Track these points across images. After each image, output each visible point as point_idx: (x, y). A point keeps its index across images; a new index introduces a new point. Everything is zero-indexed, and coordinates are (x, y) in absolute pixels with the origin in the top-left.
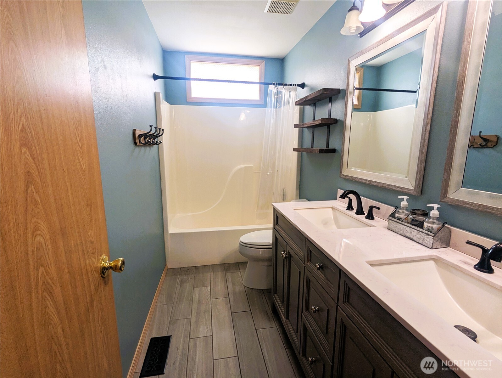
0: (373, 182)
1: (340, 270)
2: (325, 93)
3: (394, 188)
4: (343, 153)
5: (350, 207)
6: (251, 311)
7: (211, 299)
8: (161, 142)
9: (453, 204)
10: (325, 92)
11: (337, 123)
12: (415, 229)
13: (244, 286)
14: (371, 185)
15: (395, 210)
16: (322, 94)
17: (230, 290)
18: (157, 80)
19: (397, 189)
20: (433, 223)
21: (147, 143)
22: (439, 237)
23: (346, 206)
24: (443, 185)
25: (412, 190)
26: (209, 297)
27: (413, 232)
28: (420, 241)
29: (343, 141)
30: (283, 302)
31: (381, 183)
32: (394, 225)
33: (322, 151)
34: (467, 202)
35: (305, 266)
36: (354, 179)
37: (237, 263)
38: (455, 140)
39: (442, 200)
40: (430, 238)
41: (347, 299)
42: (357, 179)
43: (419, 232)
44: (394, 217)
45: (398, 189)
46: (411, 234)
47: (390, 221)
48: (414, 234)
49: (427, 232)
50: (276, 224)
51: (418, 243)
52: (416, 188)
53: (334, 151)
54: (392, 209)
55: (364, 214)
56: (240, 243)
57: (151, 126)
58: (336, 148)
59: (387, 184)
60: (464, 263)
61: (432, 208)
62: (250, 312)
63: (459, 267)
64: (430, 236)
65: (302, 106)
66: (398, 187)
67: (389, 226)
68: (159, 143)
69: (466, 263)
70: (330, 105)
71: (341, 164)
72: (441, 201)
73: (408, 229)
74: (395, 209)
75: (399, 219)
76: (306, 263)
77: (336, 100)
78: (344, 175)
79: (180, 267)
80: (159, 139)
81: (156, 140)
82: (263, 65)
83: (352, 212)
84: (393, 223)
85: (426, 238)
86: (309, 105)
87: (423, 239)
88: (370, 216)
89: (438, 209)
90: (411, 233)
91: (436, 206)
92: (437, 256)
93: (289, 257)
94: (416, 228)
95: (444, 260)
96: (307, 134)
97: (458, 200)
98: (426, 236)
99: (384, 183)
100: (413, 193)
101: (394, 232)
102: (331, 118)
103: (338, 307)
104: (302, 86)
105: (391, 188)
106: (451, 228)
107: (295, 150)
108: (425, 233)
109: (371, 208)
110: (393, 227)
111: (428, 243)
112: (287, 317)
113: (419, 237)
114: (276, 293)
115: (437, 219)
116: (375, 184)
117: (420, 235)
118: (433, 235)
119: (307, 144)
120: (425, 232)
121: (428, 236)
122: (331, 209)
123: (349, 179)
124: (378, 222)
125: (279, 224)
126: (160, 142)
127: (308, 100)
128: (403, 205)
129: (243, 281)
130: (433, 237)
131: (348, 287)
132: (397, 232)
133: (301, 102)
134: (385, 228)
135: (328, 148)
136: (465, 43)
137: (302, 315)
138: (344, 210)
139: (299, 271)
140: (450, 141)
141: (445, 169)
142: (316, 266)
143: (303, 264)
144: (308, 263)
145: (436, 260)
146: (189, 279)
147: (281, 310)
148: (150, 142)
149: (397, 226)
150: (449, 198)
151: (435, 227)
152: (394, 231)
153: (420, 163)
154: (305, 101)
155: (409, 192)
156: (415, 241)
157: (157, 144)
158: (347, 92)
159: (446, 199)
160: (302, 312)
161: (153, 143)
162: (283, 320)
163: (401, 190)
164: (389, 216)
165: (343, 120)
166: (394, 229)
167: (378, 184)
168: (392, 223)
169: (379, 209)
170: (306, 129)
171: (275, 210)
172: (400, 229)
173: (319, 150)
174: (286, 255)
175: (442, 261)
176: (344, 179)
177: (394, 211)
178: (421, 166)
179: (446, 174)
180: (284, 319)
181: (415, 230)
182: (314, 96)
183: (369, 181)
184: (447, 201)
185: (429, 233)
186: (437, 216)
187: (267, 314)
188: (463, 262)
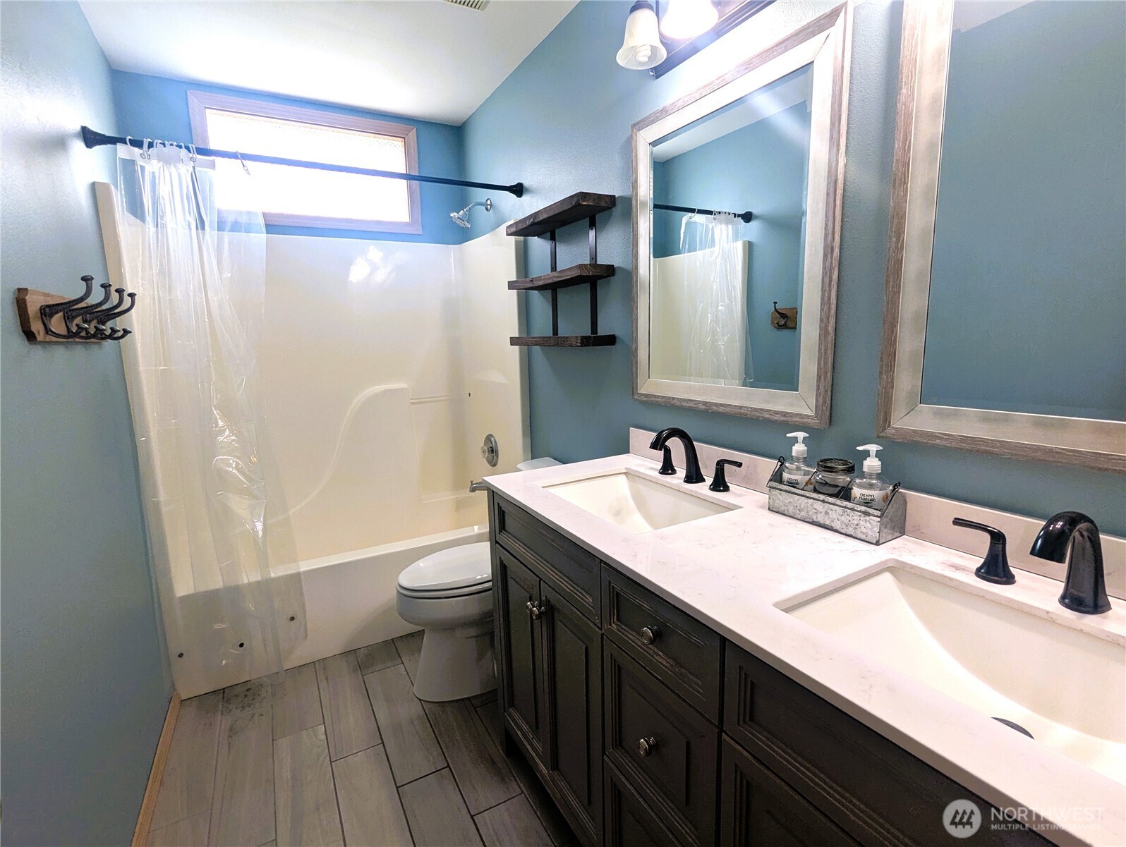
0: (717, 405)
1: (723, 640)
2: (585, 203)
3: (767, 416)
4: (637, 343)
5: (668, 468)
6: (448, 766)
7: (331, 762)
8: (126, 332)
9: (906, 441)
10: (585, 201)
11: (614, 275)
12: (834, 504)
13: (420, 700)
14: (712, 412)
15: (780, 466)
16: (578, 205)
17: (382, 721)
18: (97, 148)
19: (775, 418)
20: (871, 486)
21: (76, 335)
22: (890, 516)
23: (659, 465)
24: (879, 401)
25: (810, 416)
26: (326, 756)
27: (830, 512)
28: (850, 531)
29: (634, 316)
30: (537, 728)
31: (736, 406)
32: (783, 499)
33: (586, 342)
34: (934, 434)
35: (603, 634)
36: (669, 402)
37: (391, 641)
38: (898, 300)
39: (881, 435)
40: (871, 521)
41: (750, 715)
42: (675, 400)
43: (846, 510)
44: (781, 481)
45: (777, 417)
46: (827, 517)
47: (774, 492)
48: (833, 515)
49: (863, 508)
50: (500, 531)
51: (846, 535)
52: (820, 412)
53: (611, 340)
54: (773, 464)
55: (704, 480)
56: (398, 591)
57: (87, 279)
58: (617, 333)
59: (751, 408)
60: (953, 569)
61: (866, 454)
62: (448, 769)
63: (951, 579)
64: (871, 517)
65: (522, 238)
66: (776, 414)
67: (771, 504)
68: (120, 334)
69: (957, 568)
70: (592, 233)
71: (634, 370)
72: (878, 437)
73: (818, 505)
74: (779, 463)
75: (793, 484)
76: (606, 626)
77: (606, 222)
78: (642, 395)
79: (223, 687)
80: (119, 323)
81: (110, 324)
82: (413, 135)
83: (674, 478)
84: (780, 494)
85: (862, 523)
86: (539, 235)
87: (857, 525)
88: (720, 484)
89: (878, 454)
90: (827, 513)
91: (873, 448)
92: (897, 561)
93: (549, 613)
94: (839, 502)
95: (913, 567)
96: (540, 303)
97: (915, 431)
98: (862, 518)
99: (742, 407)
100: (814, 423)
101: (784, 515)
102: (598, 263)
103: (724, 736)
104: (518, 190)
105: (761, 415)
106: (905, 493)
107: (514, 341)
108: (860, 511)
109: (720, 465)
110: (781, 504)
111: (870, 533)
112: (555, 765)
113: (847, 522)
114: (512, 704)
115: (879, 476)
116: (721, 409)
117: (848, 517)
118: (879, 513)
119: (542, 326)
120: (859, 509)
121: (868, 518)
122: (623, 477)
123: (657, 402)
124: (741, 496)
125: (507, 528)
126: (124, 330)
127: (540, 223)
128: (797, 451)
129: (415, 689)
130: (878, 519)
131: (752, 682)
132: (792, 515)
133: (521, 227)
134: (762, 507)
135: (597, 334)
136: (904, 91)
137: (603, 759)
138: (656, 474)
139: (584, 646)
140: (888, 303)
141: (883, 365)
142: (642, 634)
143: (597, 629)
144: (613, 625)
145: (897, 569)
146: (256, 717)
147: (535, 749)
148: (87, 332)
149: (791, 502)
150: (897, 428)
151: (876, 494)
152: (786, 513)
153: (823, 356)
154: (533, 224)
155: (804, 423)
156: (837, 531)
157: (113, 335)
158: (634, 202)
159: (889, 432)
160: (604, 753)
161: (100, 336)
162: (543, 775)
163: (785, 419)
164: (770, 480)
165: (628, 266)
166: (784, 508)
167: (728, 410)
168: (779, 496)
169: (740, 465)
170: (536, 292)
171: (493, 494)
172: (799, 508)
173: (579, 339)
174: (540, 608)
175: (909, 570)
176: (642, 402)
177: (778, 467)
178: (826, 363)
179: (885, 377)
180: (545, 771)
181: (837, 508)
182: (557, 212)
183: (705, 403)
184: (893, 435)
185: (870, 510)
186: (877, 470)
187: (493, 762)
188: (950, 566)
